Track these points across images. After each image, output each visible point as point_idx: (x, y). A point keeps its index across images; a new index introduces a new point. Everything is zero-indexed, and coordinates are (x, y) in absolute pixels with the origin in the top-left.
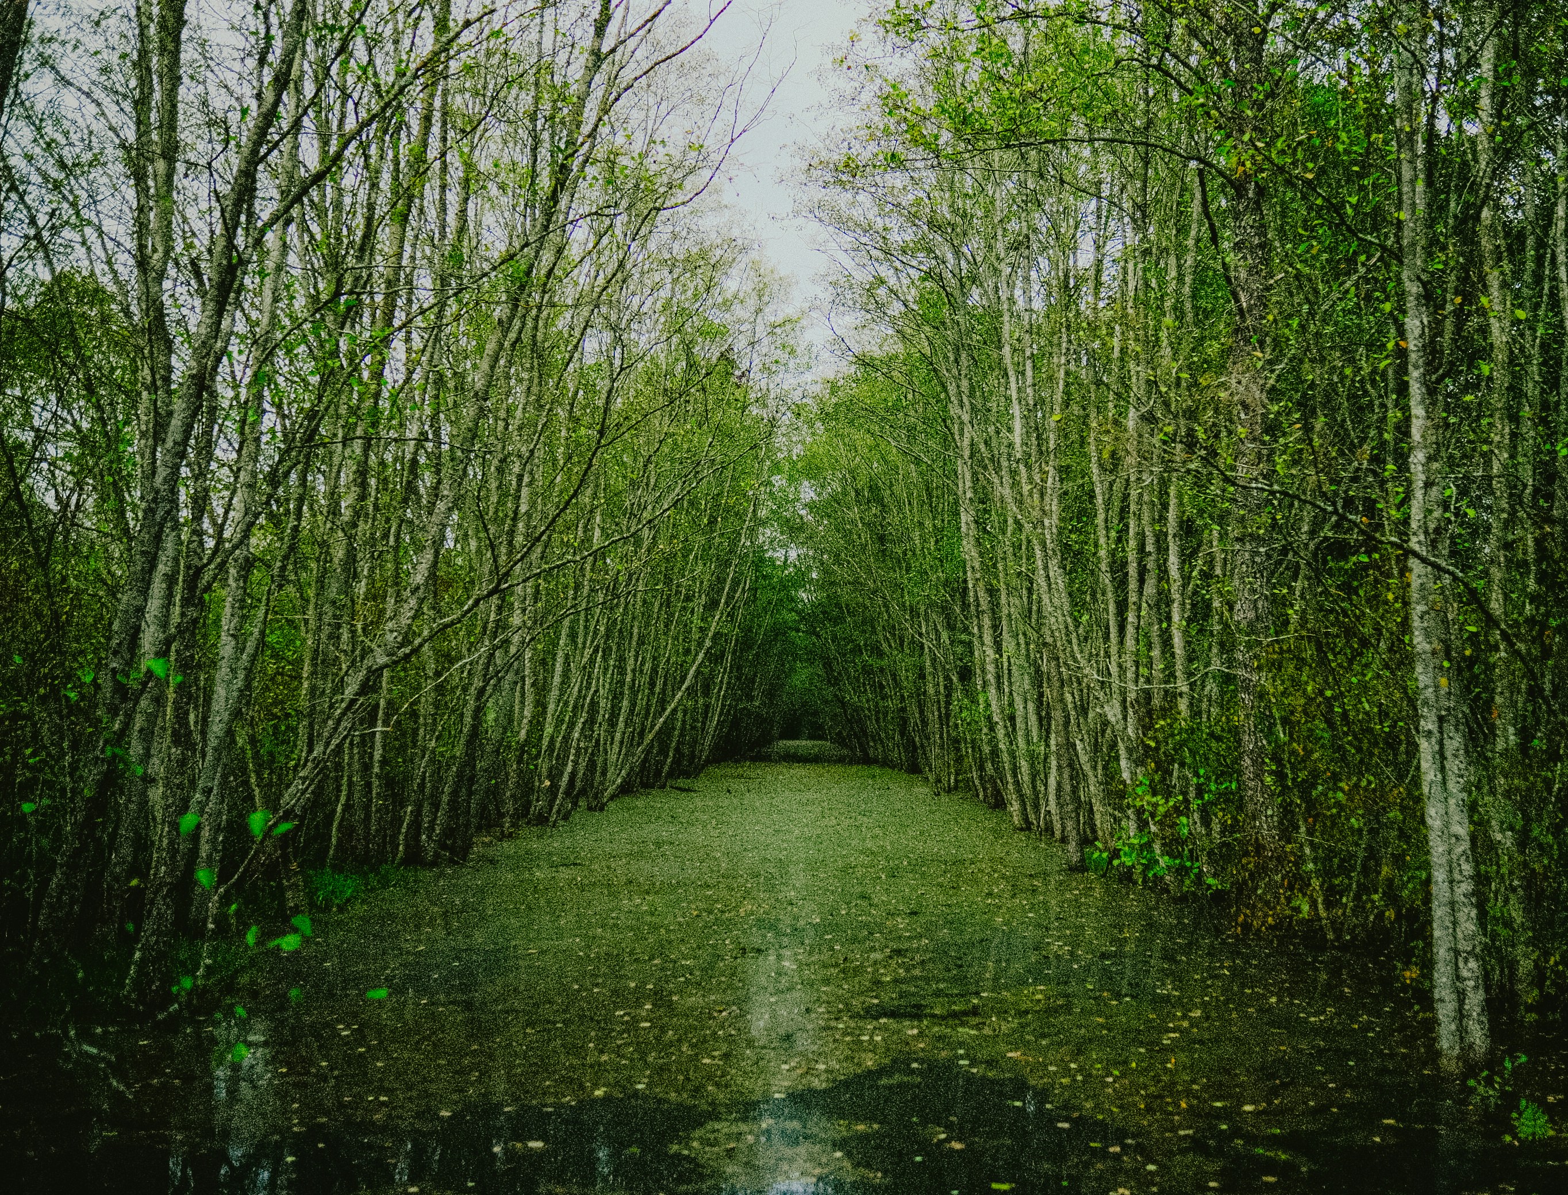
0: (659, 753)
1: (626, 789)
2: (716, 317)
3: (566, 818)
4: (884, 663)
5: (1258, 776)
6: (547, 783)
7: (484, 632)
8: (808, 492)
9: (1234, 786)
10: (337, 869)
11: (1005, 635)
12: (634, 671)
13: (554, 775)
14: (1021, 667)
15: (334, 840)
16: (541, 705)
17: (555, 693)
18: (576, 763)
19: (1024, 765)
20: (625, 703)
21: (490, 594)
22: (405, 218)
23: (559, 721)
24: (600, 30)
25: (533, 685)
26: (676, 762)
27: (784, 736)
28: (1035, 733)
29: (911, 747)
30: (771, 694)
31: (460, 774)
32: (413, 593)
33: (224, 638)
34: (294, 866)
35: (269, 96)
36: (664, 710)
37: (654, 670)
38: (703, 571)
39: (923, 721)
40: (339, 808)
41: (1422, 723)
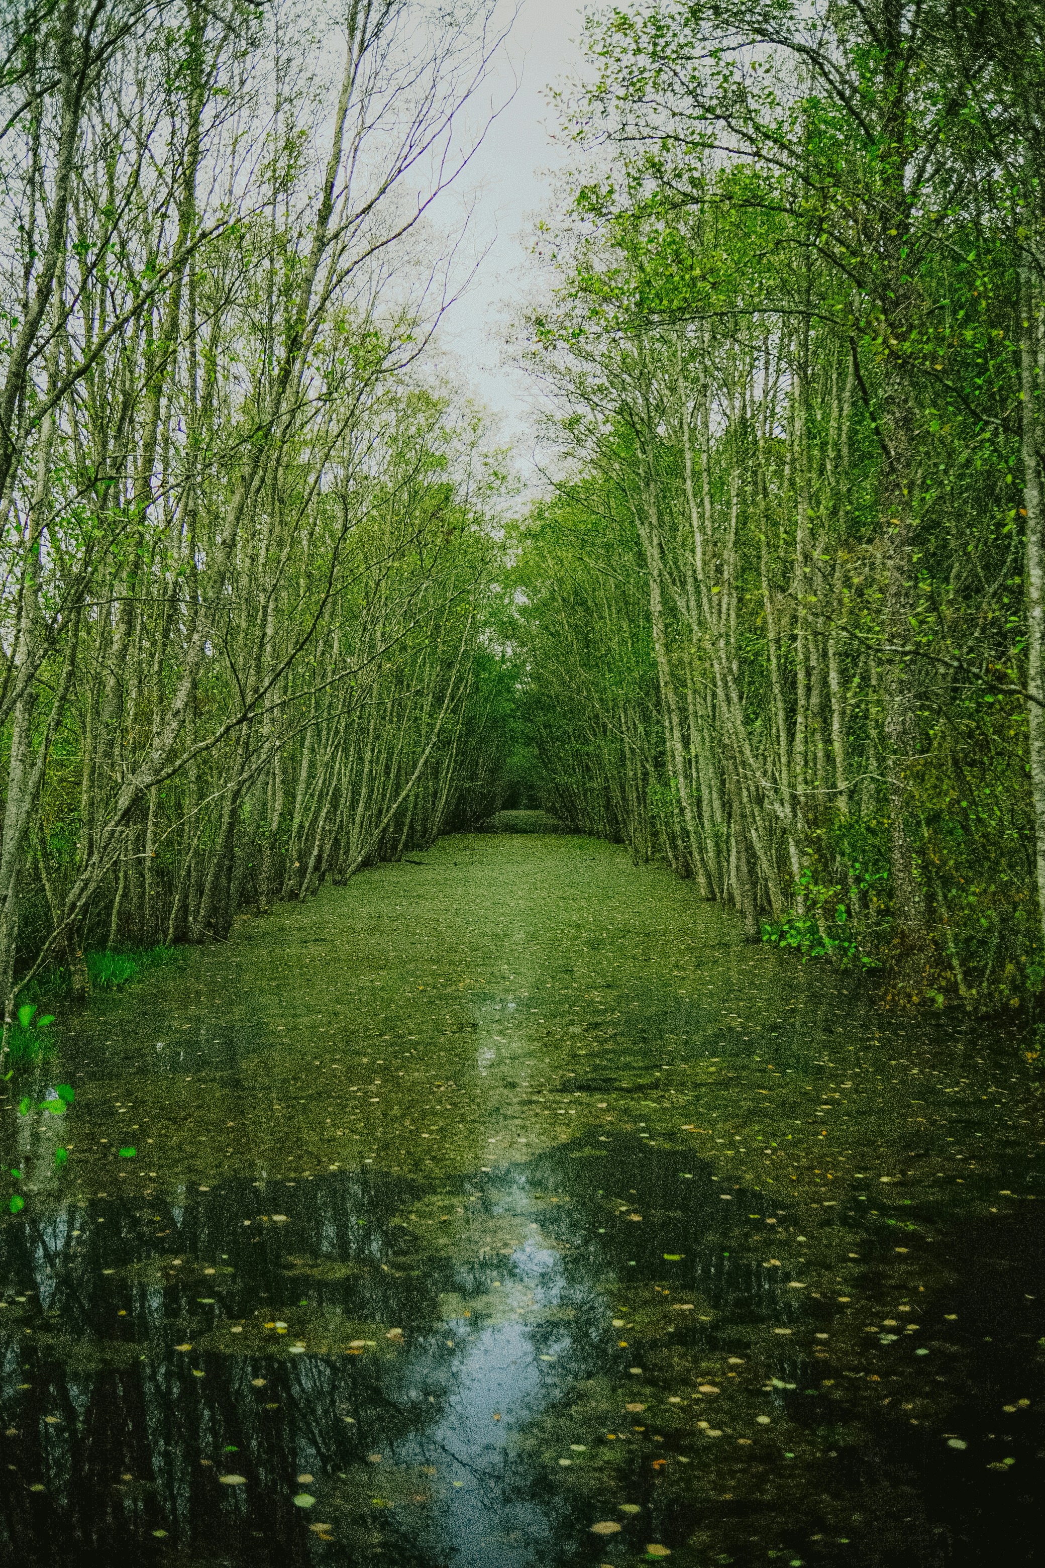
0: (395, 832)
1: (366, 864)
2: (437, 449)
3: (314, 893)
4: (590, 749)
5: (907, 867)
6: (297, 864)
7: (238, 743)
8: (521, 598)
9: (885, 875)
10: (116, 950)
11: (693, 731)
12: (371, 762)
13: (302, 856)
14: (706, 758)
15: (114, 926)
16: (290, 795)
17: (301, 787)
18: (321, 847)
19: (710, 844)
20: (364, 790)
21: (240, 722)
22: (158, 391)
23: (307, 809)
24: (324, 219)
25: (283, 782)
26: (410, 836)
27: (505, 807)
28: (718, 814)
29: (613, 820)
30: (495, 771)
31: (219, 866)
32: (174, 715)
33: (14, 763)
34: (79, 954)
35: (34, 306)
36: (398, 794)
37: (390, 758)
38: (431, 674)
39: (623, 799)
40: (118, 899)
41: (1039, 844)
